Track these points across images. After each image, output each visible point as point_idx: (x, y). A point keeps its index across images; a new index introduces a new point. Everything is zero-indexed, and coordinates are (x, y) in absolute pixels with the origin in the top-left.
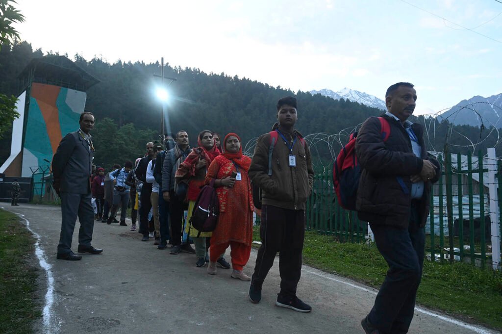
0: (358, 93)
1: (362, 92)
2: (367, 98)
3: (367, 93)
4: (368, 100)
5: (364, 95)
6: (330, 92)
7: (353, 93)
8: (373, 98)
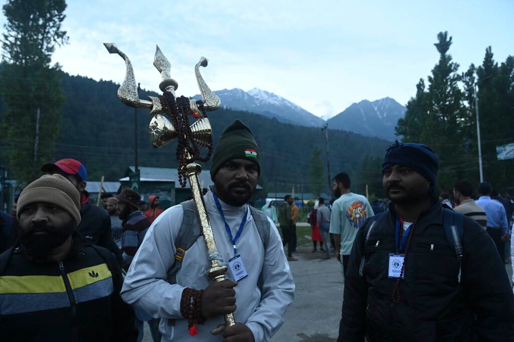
0: (267, 93)
1: (270, 92)
2: (275, 98)
3: (275, 93)
4: (275, 100)
5: (272, 95)
6: (240, 91)
7: (262, 93)
8: (280, 99)
